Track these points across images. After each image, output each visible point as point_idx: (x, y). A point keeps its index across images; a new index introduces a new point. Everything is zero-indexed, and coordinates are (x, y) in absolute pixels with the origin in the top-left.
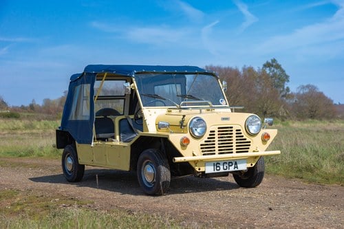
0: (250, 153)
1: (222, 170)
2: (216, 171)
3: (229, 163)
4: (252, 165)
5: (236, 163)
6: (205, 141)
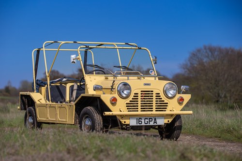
0: (168, 112)
1: (143, 124)
2: (138, 125)
3: (150, 119)
4: (168, 121)
5: (155, 119)
6: (130, 101)
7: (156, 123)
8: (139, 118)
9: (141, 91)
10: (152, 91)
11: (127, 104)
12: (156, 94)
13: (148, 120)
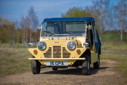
0: (70, 58)
1: (55, 65)
2: (51, 65)
3: (59, 62)
4: (71, 64)
5: (62, 62)
6: (46, 52)
7: (63, 64)
8: (52, 62)
9: (53, 46)
10: (60, 46)
11: (44, 53)
12: (63, 48)
13: (58, 63)
